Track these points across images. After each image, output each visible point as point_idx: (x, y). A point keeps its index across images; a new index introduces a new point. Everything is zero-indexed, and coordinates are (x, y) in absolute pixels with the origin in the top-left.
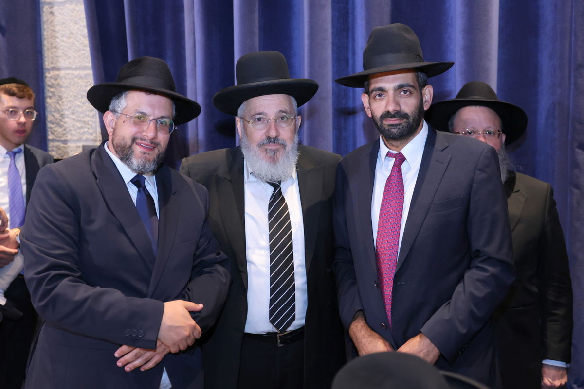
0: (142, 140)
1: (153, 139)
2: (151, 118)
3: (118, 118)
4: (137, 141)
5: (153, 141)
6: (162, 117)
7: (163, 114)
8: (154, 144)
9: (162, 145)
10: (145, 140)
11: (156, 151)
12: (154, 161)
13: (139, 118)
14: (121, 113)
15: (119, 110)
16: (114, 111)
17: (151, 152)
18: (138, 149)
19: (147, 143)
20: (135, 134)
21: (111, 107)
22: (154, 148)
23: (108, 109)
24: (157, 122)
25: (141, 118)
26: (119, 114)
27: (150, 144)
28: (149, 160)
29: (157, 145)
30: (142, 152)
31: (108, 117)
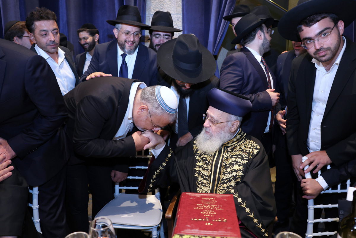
2: (132, 33)
10: (130, 42)
11: (134, 44)
16: (117, 29)
18: (127, 45)
24: (134, 35)
25: (128, 33)
28: (132, 49)
29: (135, 42)
30: (129, 46)
31: (115, 31)
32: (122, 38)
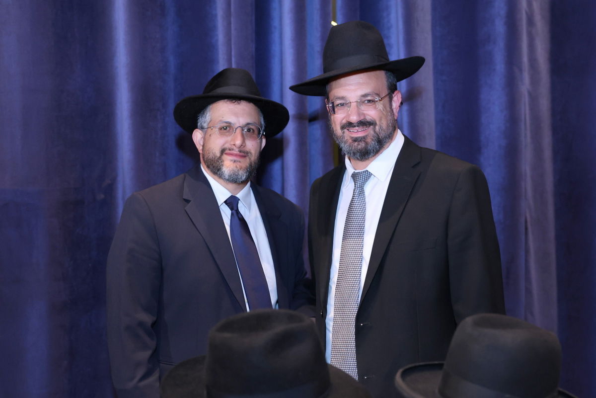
0: (230, 150)
1: (241, 146)
3: (205, 134)
4: (226, 152)
5: (242, 149)
6: (248, 124)
7: (249, 121)
9: (253, 152)
13: (226, 128)
14: (207, 128)
15: (205, 125)
17: (242, 160)
19: (235, 153)
21: (199, 124)
22: (245, 157)
23: (196, 127)
26: (206, 130)
27: (239, 153)
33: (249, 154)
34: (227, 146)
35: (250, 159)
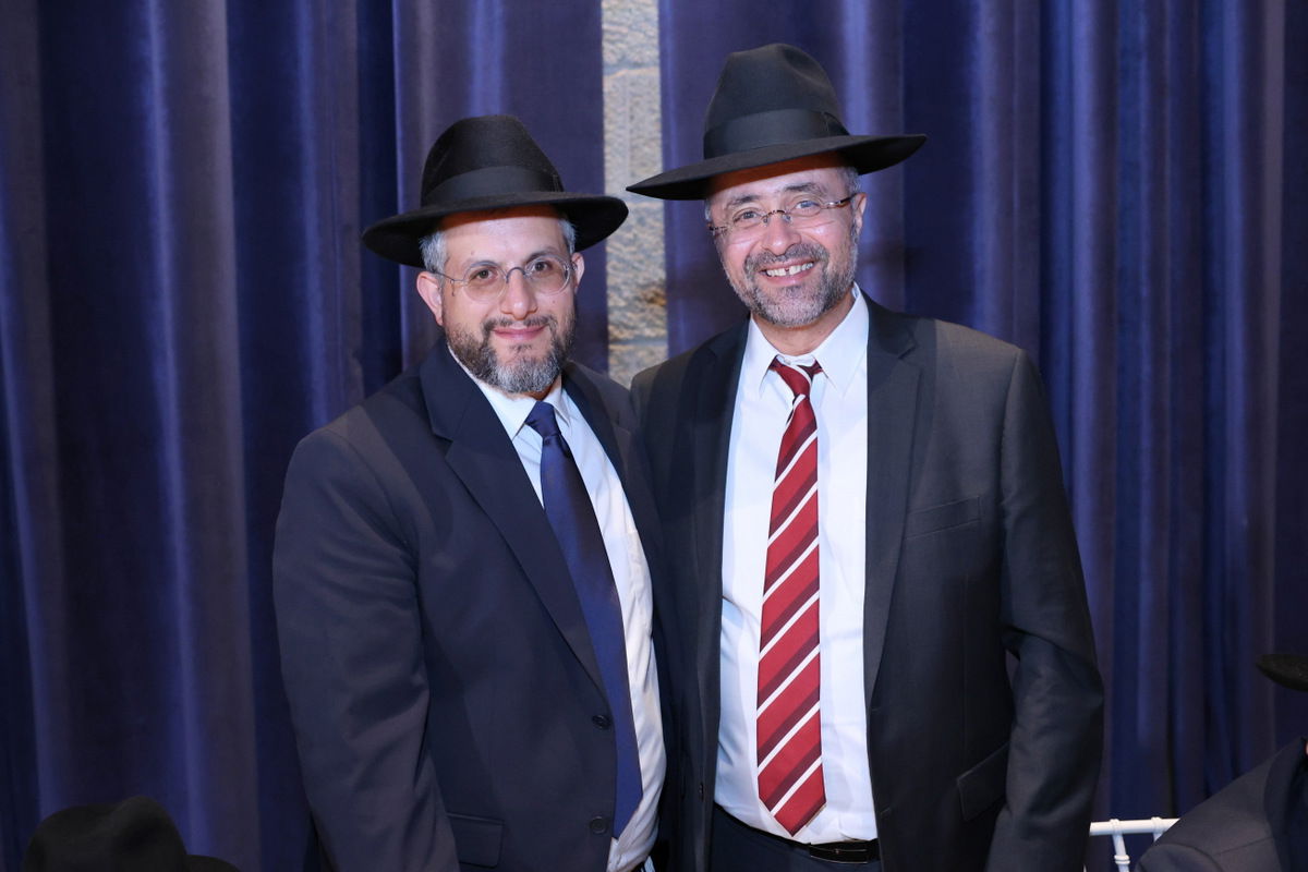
0: (503, 323)
1: (528, 313)
2: (511, 267)
4: (495, 329)
5: (531, 317)
6: (534, 256)
7: (534, 246)
8: (535, 324)
9: (559, 316)
10: (510, 323)
11: (547, 332)
12: (550, 358)
13: (483, 274)
15: (439, 265)
16: (434, 271)
17: (536, 341)
18: (502, 346)
19: (518, 328)
20: (487, 315)
21: (426, 261)
22: (541, 329)
25: (488, 273)
26: (442, 276)
27: (524, 327)
28: (534, 361)
29: (545, 321)
30: (513, 348)
31: (427, 287)
32: (468, 312)
33: (550, 322)
34: (497, 315)
35: (554, 333)
